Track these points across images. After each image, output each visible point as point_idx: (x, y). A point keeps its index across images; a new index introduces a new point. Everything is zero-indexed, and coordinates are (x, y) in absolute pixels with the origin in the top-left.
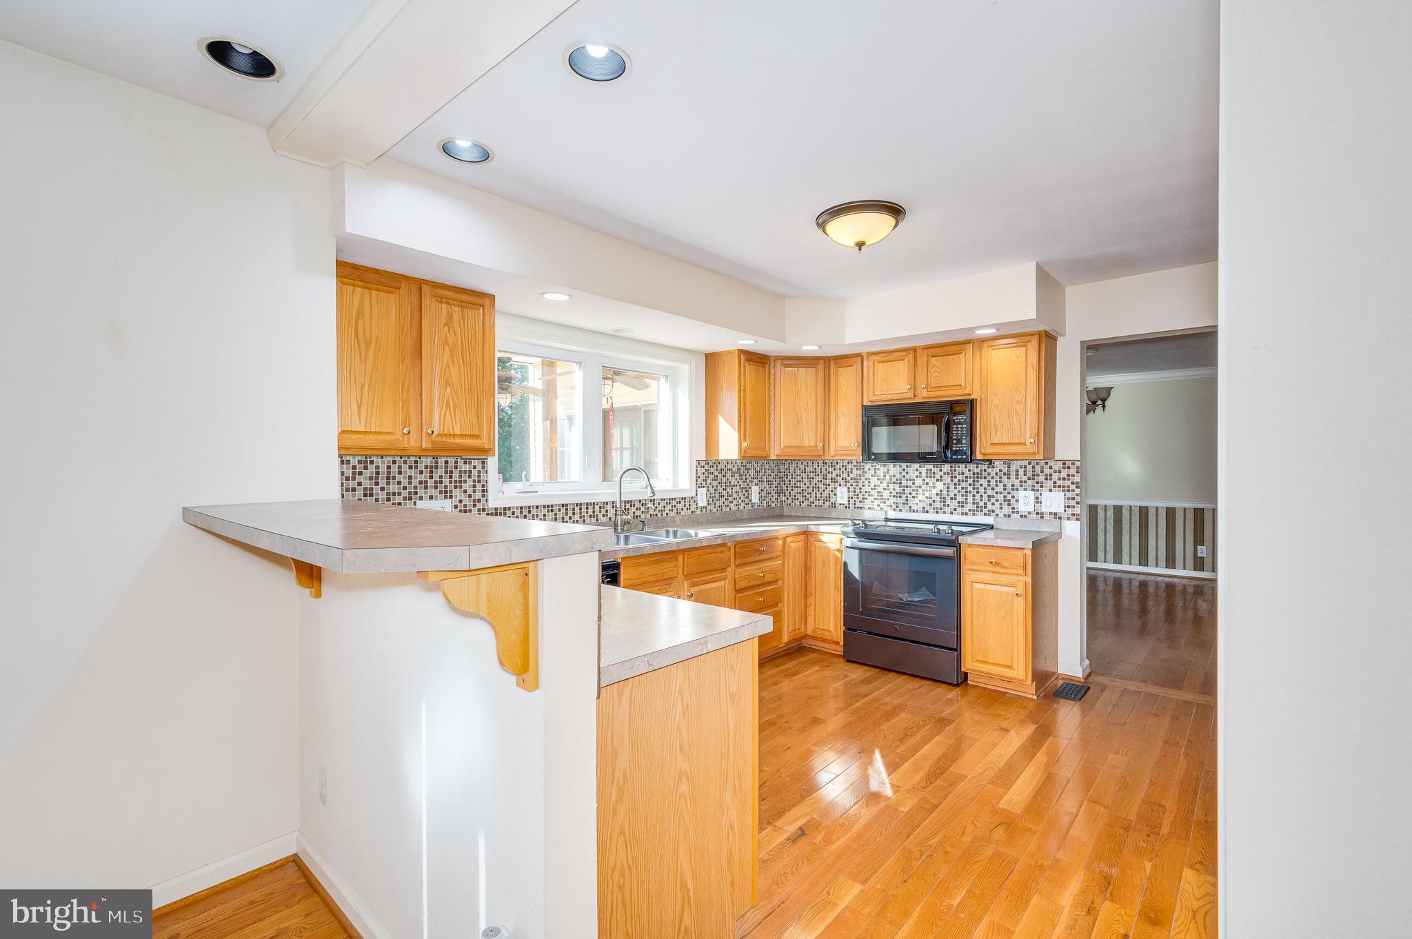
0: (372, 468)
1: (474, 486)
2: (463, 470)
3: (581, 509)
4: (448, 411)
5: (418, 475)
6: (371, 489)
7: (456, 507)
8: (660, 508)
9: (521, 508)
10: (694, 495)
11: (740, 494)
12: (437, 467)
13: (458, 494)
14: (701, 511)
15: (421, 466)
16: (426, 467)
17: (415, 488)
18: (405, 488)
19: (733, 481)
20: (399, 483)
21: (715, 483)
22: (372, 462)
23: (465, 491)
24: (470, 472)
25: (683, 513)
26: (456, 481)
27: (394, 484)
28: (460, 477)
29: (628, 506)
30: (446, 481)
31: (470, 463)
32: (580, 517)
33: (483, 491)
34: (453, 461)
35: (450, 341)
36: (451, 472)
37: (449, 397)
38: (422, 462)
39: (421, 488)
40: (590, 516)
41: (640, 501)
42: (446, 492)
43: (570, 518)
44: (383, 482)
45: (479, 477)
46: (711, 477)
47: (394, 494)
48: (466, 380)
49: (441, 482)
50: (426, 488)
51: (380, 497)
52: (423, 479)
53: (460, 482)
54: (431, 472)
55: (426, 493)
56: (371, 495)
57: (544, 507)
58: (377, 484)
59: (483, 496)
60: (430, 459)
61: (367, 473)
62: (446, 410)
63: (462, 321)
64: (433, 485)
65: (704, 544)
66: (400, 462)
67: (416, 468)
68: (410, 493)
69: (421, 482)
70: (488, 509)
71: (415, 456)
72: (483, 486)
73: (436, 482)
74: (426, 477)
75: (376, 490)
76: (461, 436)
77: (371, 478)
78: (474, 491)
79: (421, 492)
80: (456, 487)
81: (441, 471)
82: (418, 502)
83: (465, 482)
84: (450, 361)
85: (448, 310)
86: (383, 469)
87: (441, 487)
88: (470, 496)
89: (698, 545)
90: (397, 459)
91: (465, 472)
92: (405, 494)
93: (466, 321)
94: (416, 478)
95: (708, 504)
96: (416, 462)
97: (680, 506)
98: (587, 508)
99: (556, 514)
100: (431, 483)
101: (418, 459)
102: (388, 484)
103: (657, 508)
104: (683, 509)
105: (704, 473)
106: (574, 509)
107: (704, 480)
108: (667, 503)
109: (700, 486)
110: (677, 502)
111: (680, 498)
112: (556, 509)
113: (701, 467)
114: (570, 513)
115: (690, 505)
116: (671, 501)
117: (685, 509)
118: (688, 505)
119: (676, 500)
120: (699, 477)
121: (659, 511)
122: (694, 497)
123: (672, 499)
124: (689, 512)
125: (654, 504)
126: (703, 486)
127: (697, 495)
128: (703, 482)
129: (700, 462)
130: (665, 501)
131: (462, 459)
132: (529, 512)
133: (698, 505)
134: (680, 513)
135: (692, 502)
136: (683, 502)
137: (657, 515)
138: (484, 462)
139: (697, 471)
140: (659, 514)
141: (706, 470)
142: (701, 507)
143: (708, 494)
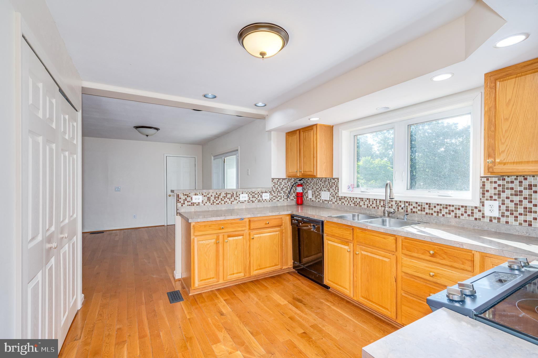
1: (336, 188)
2: (333, 182)
3: (376, 202)
7: (331, 194)
8: (435, 210)
9: (350, 198)
10: (478, 204)
12: (326, 181)
13: (331, 190)
14: (491, 220)
15: (323, 181)
18: (319, 187)
21: (516, 199)
23: (333, 189)
25: (462, 217)
26: (331, 186)
27: (317, 186)
28: (332, 184)
29: (407, 204)
30: (328, 186)
31: (335, 180)
32: (376, 206)
33: (338, 190)
34: (330, 179)
35: (306, 144)
36: (330, 183)
37: (305, 161)
41: (417, 203)
42: (328, 189)
43: (371, 205)
44: (315, 185)
45: (337, 185)
46: (509, 192)
47: (317, 189)
51: (315, 189)
56: (313, 189)
57: (359, 198)
59: (338, 192)
63: (308, 137)
69: (323, 186)
70: (340, 196)
72: (338, 188)
74: (324, 184)
75: (314, 187)
76: (308, 171)
77: (313, 184)
78: (336, 190)
79: (323, 189)
80: (331, 188)
82: (322, 192)
83: (333, 186)
85: (305, 135)
88: (334, 191)
92: (319, 189)
94: (322, 184)
95: (503, 216)
98: (380, 202)
99: (364, 203)
100: (325, 187)
103: (432, 209)
104: (462, 215)
105: (495, 188)
106: (373, 201)
107: (495, 194)
108: (443, 208)
109: (489, 198)
110: (456, 209)
111: (459, 206)
112: (364, 200)
113: (491, 182)
114: (371, 203)
115: (472, 213)
116: (448, 207)
117: (466, 215)
118: (469, 212)
119: (455, 207)
120: (488, 191)
121: (435, 212)
122: (479, 207)
123: (450, 206)
124: (472, 219)
125: (429, 206)
126: (493, 199)
127: (483, 205)
128: (493, 196)
129: (489, 178)
130: (442, 206)
131: (332, 178)
132: (353, 200)
133: (486, 215)
134: (459, 217)
135: (476, 211)
136: (463, 210)
137: (432, 214)
138: (338, 179)
139: (484, 185)
140: (435, 214)
141: (499, 185)
142: (491, 217)
143: (504, 207)
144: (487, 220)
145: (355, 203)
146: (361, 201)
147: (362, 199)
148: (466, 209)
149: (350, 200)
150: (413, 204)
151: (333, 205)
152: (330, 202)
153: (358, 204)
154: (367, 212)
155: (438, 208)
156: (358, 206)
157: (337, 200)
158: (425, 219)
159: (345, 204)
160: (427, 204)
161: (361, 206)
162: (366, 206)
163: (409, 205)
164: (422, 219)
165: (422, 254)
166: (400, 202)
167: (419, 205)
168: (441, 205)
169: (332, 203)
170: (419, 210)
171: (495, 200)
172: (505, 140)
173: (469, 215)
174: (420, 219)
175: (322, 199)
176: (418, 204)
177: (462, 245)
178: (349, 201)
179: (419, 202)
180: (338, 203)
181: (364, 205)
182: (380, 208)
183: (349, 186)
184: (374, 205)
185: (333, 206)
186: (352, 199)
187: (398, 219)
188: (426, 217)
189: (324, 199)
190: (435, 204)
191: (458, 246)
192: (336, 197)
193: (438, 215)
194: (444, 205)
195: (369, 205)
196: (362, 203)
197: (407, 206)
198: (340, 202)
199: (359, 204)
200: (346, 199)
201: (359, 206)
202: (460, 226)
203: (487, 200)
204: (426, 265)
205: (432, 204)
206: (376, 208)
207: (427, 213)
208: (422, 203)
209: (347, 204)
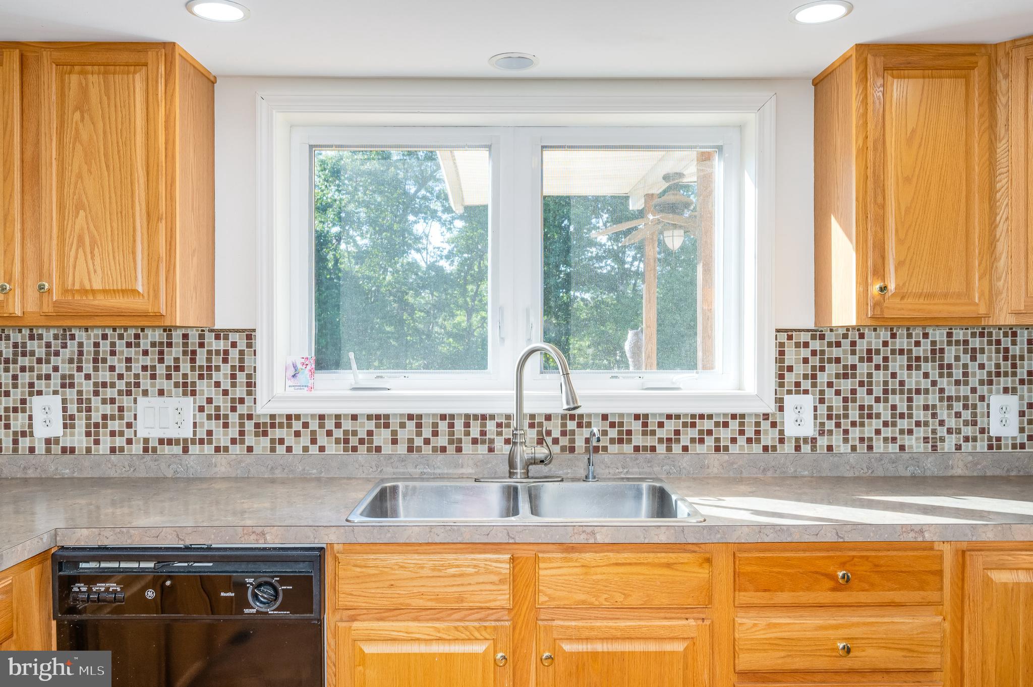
0: (72, 346)
1: (233, 376)
2: (214, 348)
3: (451, 426)
4: (81, 251)
5: (141, 357)
6: (72, 377)
7: (201, 409)
8: (662, 433)
9: (322, 417)
10: (771, 408)
11: (943, 414)
12: (170, 345)
13: (205, 389)
14: (798, 448)
15: (145, 344)
16: (153, 344)
17: (137, 376)
18: (121, 377)
19: (914, 380)
20: (112, 369)
21: (846, 385)
22: (73, 337)
23: (218, 384)
24: (226, 352)
25: (734, 449)
26: (201, 367)
27: (104, 370)
28: (209, 360)
29: (571, 425)
30: (185, 367)
31: (226, 338)
32: (451, 442)
33: (249, 385)
34: (197, 334)
35: (85, 136)
36: (194, 353)
37: (82, 229)
38: (146, 337)
39: (145, 378)
40: (475, 441)
41: (605, 417)
42: (185, 385)
43: (427, 442)
44: (88, 367)
45: (242, 360)
46: (832, 369)
47: (104, 385)
48: (113, 195)
49: (177, 369)
50: (153, 377)
51: (84, 389)
52: (149, 364)
53: (209, 368)
54: (161, 353)
55: (153, 385)
56: (72, 385)
57: (369, 417)
58: (80, 369)
59: (249, 393)
60: (158, 332)
61: (66, 353)
62: (77, 250)
63: (105, 98)
64: (165, 372)
65: (600, 539)
66: (113, 337)
67: (138, 345)
68: (128, 384)
69: (145, 368)
70: (259, 416)
71: (136, 327)
72: (249, 376)
73: (168, 368)
74: (152, 360)
75: (79, 378)
76: (105, 291)
77: (71, 361)
78: (234, 385)
79: (145, 383)
80: (201, 377)
81: (177, 351)
82: (140, 399)
83: (218, 368)
84: (85, 168)
85: (80, 84)
86: (88, 348)
87: (177, 377)
88: (225, 393)
89: (582, 539)
90: (109, 332)
91: (218, 352)
92: (121, 385)
93: (112, 97)
94: (137, 361)
95: (822, 433)
96: (137, 336)
97: (725, 435)
98: (467, 425)
99: (394, 433)
100: (161, 370)
101: (139, 331)
102: (96, 369)
103: (653, 433)
104: (734, 440)
105: (806, 361)
106: (435, 425)
107: (805, 377)
108: (685, 425)
109: (794, 389)
110: (717, 424)
111: (725, 415)
112: (394, 423)
113: (797, 345)
114: (427, 432)
115: (758, 432)
116: (697, 421)
117: (741, 441)
118: (750, 432)
119: (715, 420)
120: (790, 369)
121: (661, 440)
122: (773, 415)
123: (702, 417)
124: (757, 448)
125: (645, 425)
126: (802, 389)
127: (781, 409)
128: (802, 381)
129: (794, 333)
130: (681, 421)
131: (211, 331)
132: (338, 425)
133: (787, 433)
134: (726, 448)
135: (765, 425)
136: (734, 425)
137: (653, 449)
138: (250, 335)
139: (782, 353)
140: (661, 449)
141: (814, 353)
142: (797, 440)
143: (823, 410)
144: (789, 448)
145: (346, 441)
146: (378, 426)
147: (383, 421)
148: (742, 424)
149: (322, 426)
150: (593, 421)
151: (221, 458)
152: (194, 449)
153: (362, 441)
154: (414, 470)
155: (670, 426)
156: (363, 449)
157: (242, 433)
158: (636, 470)
159: (289, 449)
160: (637, 417)
161: (378, 449)
162: (402, 448)
163: (580, 425)
164: (625, 470)
165: (808, 589)
166: (548, 417)
167: (612, 425)
168: (678, 417)
169: (208, 449)
170: (612, 441)
171: (806, 392)
172: (906, 235)
173: (749, 441)
174: (621, 470)
175: (142, 434)
176: (610, 420)
177: (921, 532)
178: (313, 433)
179: (614, 414)
180: (250, 449)
181: (395, 442)
182: (467, 447)
183: (295, 367)
184: (442, 441)
185: (222, 465)
186: (330, 424)
187: (562, 481)
188: (638, 462)
189: (155, 434)
190: (661, 415)
191: (910, 537)
192: (234, 418)
193: (669, 449)
194: (686, 415)
195: (419, 442)
196: (382, 437)
197: (573, 432)
198: (265, 442)
199: (371, 442)
200: (297, 425)
201: (369, 450)
202: (731, 474)
203: (789, 392)
204: (819, 622)
205: (654, 415)
206: (451, 449)
207: (637, 449)
208: (621, 415)
209: (305, 449)
